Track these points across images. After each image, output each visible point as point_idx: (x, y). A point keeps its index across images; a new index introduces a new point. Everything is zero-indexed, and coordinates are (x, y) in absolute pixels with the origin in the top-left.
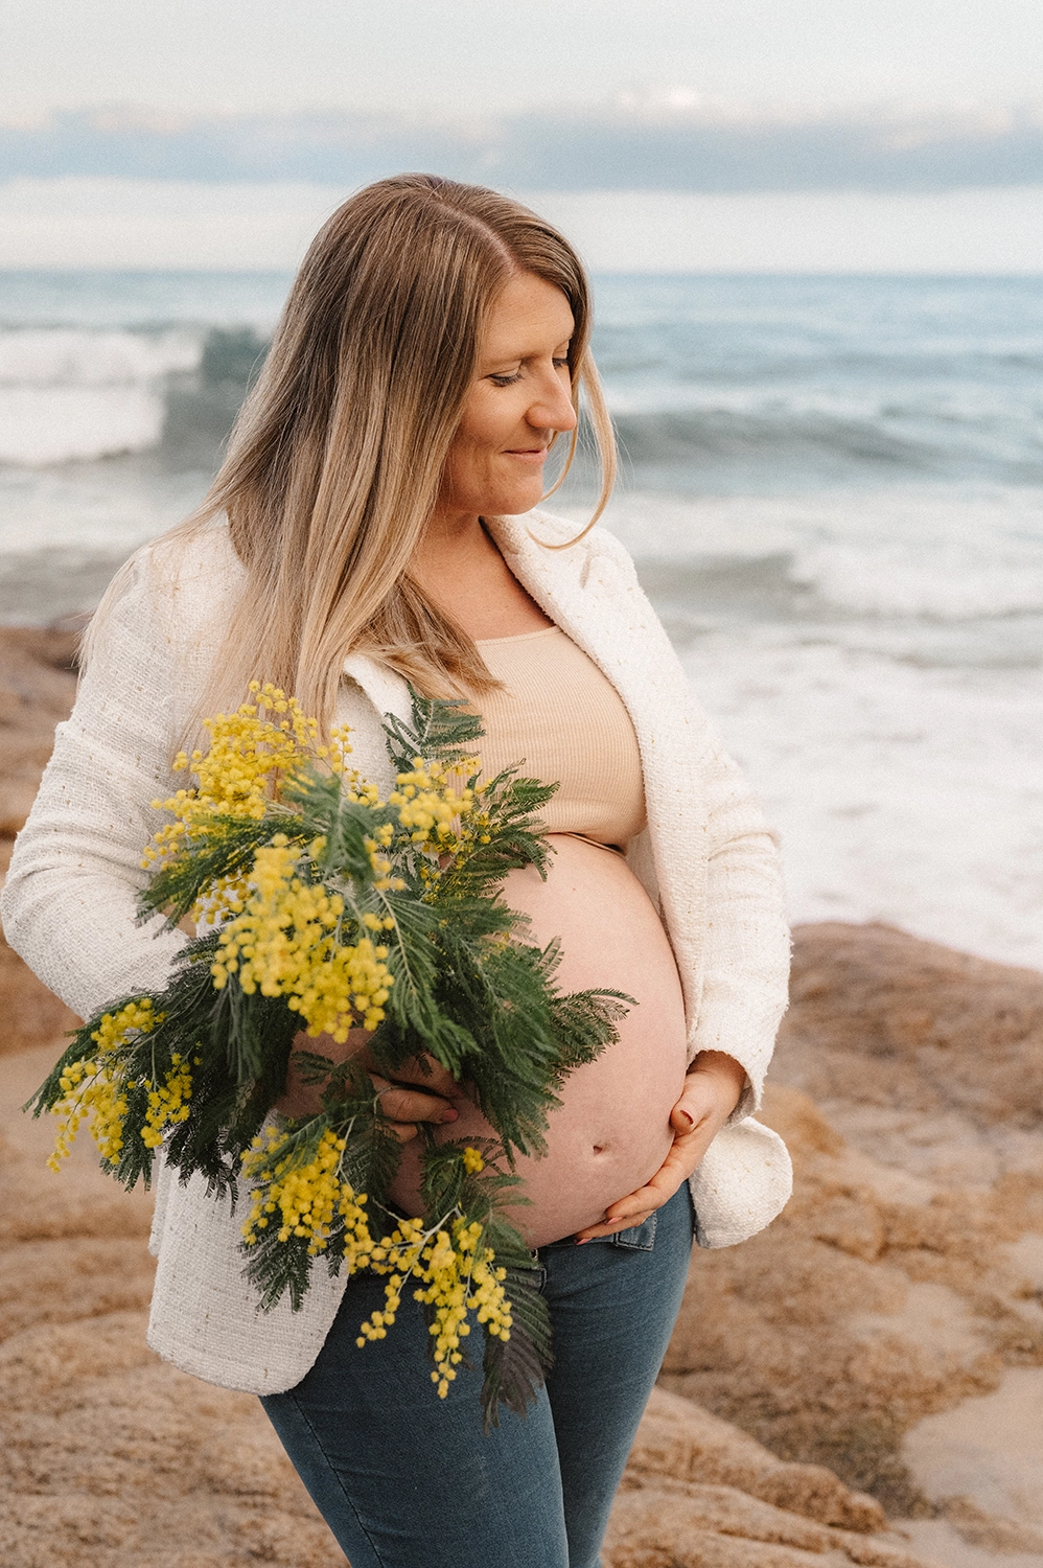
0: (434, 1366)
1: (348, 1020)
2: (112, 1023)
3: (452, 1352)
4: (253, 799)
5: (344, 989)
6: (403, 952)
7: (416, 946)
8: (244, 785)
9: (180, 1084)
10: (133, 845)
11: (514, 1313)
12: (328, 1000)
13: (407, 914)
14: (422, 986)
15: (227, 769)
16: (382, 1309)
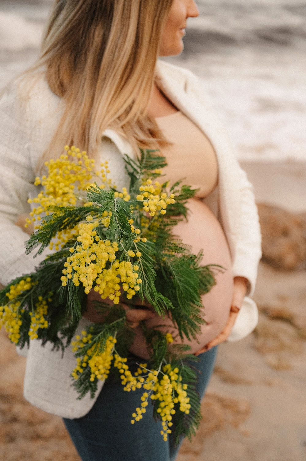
0: (161, 428)
1: (119, 294)
2: (15, 289)
3: (169, 422)
4: (71, 195)
5: (118, 280)
6: (141, 263)
7: (146, 261)
8: (66, 189)
9: (42, 310)
10: (12, 205)
11: (191, 403)
12: (111, 285)
13: (141, 245)
14: (149, 278)
15: (59, 183)
16: (140, 407)
